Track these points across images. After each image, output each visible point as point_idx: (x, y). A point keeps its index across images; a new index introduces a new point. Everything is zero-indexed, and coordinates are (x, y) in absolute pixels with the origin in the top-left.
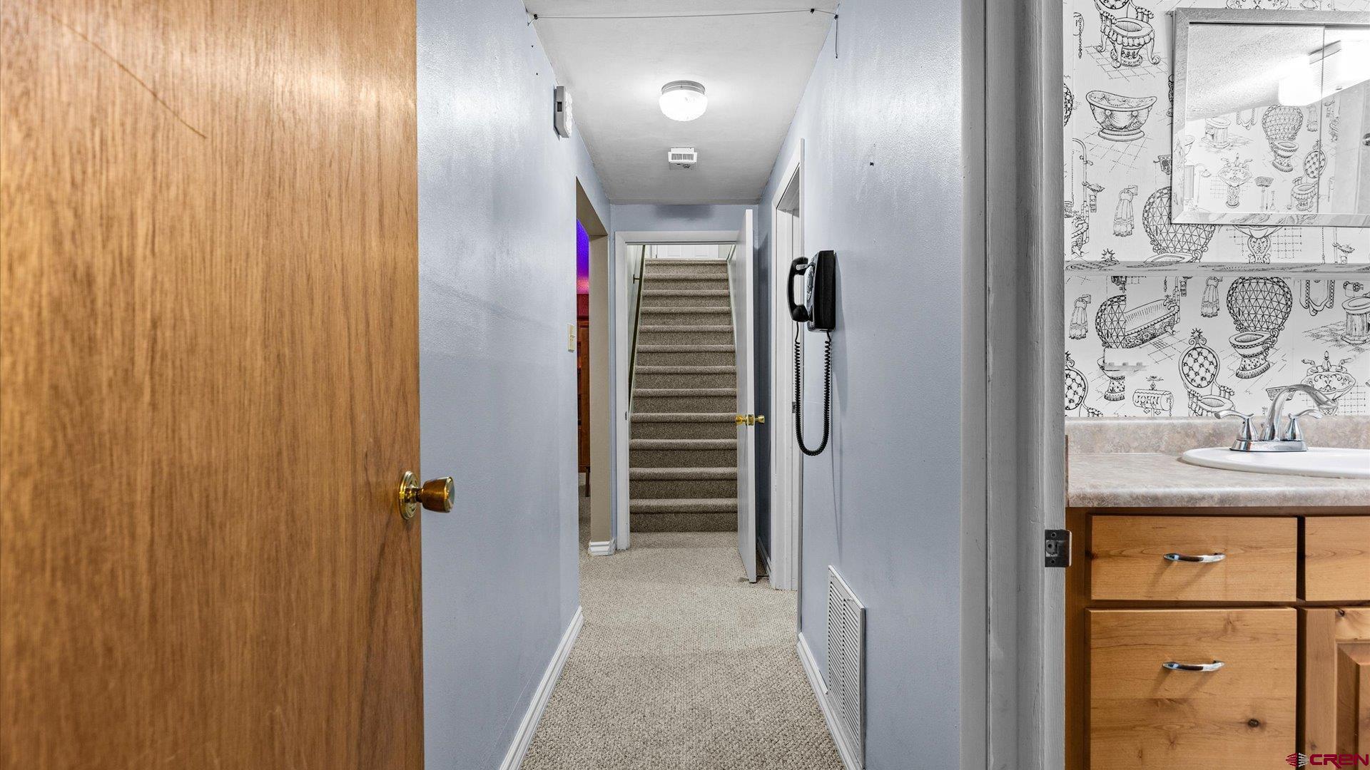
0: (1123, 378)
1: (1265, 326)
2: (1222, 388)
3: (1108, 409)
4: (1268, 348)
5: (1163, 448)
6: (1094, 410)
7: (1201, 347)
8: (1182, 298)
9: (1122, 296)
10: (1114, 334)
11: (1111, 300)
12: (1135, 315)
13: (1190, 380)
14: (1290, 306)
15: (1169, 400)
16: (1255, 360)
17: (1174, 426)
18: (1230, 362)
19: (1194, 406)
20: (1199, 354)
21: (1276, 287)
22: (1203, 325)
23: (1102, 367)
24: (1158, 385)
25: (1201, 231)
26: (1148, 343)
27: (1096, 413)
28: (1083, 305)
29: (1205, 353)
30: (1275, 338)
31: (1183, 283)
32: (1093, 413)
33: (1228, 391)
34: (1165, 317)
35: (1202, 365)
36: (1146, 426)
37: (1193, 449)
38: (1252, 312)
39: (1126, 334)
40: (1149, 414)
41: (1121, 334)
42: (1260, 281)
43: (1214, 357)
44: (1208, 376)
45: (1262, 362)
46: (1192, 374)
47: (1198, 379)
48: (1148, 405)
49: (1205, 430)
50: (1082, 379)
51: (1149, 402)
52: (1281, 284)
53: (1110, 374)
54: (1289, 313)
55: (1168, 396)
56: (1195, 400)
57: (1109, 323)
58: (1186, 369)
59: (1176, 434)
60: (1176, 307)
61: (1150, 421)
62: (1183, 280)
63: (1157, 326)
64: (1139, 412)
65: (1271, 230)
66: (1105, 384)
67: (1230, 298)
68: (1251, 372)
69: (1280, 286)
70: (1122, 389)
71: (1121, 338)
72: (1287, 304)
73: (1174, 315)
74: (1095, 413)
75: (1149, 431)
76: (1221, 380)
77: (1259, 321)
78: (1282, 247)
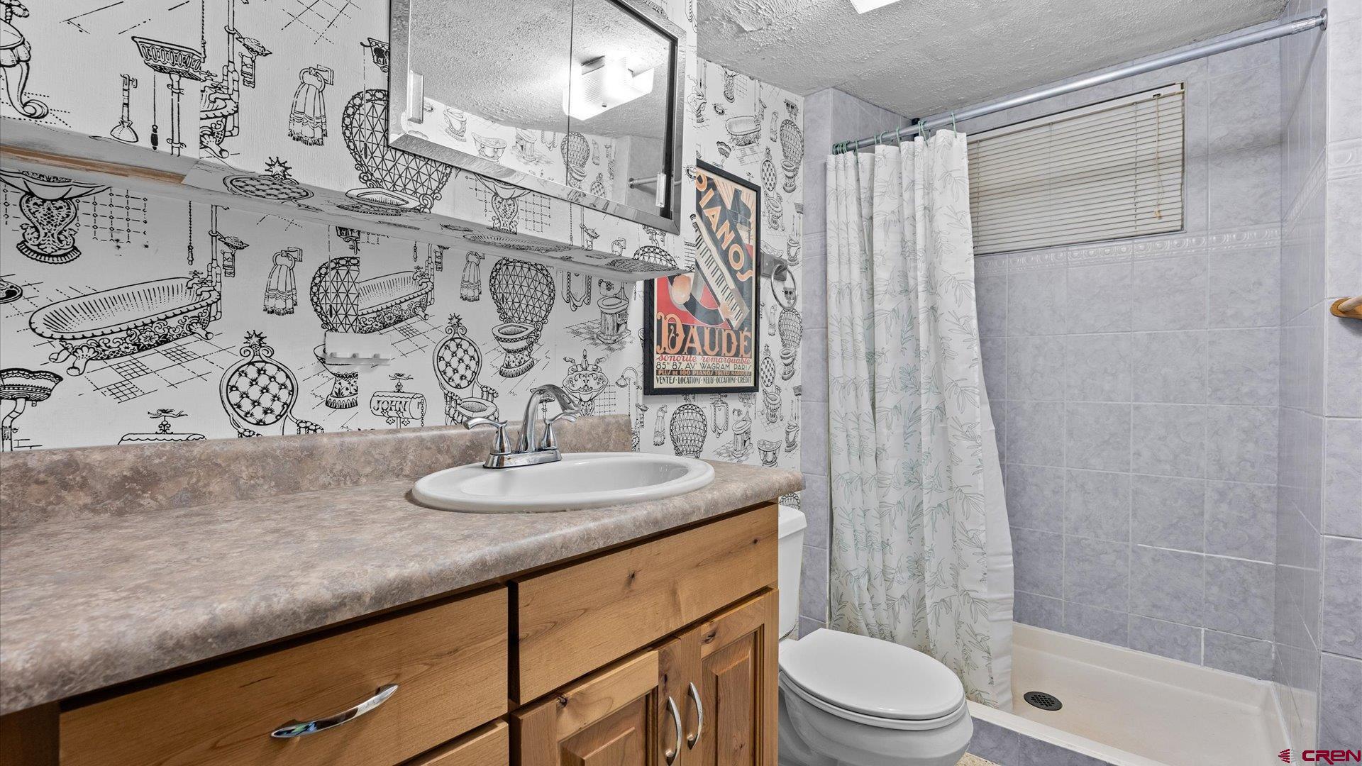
0: (355, 375)
1: (529, 318)
2: (485, 389)
3: (332, 421)
4: (532, 343)
5: (407, 471)
6: (308, 424)
7: (460, 338)
8: (437, 273)
9: (354, 258)
10: (342, 311)
11: (337, 261)
12: (374, 287)
13: (447, 379)
14: (553, 299)
15: (420, 406)
16: (519, 355)
17: (422, 440)
18: (493, 358)
19: (452, 411)
20: (459, 346)
21: (540, 275)
22: (463, 309)
23: (322, 359)
24: (407, 385)
25: (433, 170)
26: (391, 328)
27: (313, 427)
28: (289, 264)
29: (465, 345)
30: (539, 332)
31: (438, 254)
32: (306, 427)
33: (491, 392)
34: (415, 295)
35: (461, 360)
36: (384, 443)
37: (446, 468)
38: (516, 300)
39: (360, 313)
40: (394, 426)
41: (352, 312)
42: (525, 265)
43: (475, 350)
44: (469, 374)
45: (527, 359)
46: (449, 372)
47: (457, 377)
48: (392, 413)
49: (461, 442)
50: (288, 377)
51: (393, 408)
52: (545, 272)
53: (335, 369)
54: (551, 305)
55: (419, 400)
56: (453, 404)
57: (333, 295)
58: (442, 365)
59: (425, 451)
60: (430, 284)
61: (390, 436)
62: (438, 249)
63: (404, 306)
64: (380, 423)
65: (518, 192)
66: (327, 386)
67: (493, 280)
68: (516, 369)
69: (544, 275)
70: (354, 392)
71: (352, 319)
72: (550, 295)
73: (427, 293)
74: (310, 428)
75: (388, 449)
76: (483, 379)
77: (523, 312)
78: (530, 216)
